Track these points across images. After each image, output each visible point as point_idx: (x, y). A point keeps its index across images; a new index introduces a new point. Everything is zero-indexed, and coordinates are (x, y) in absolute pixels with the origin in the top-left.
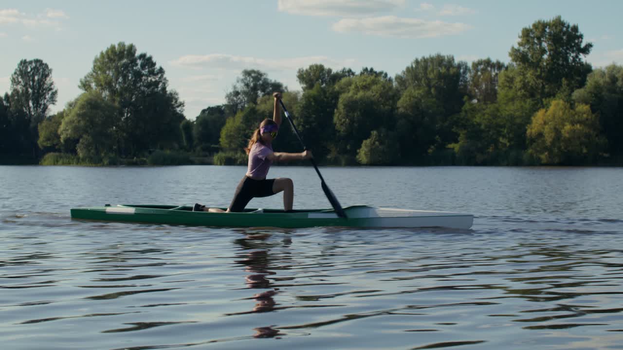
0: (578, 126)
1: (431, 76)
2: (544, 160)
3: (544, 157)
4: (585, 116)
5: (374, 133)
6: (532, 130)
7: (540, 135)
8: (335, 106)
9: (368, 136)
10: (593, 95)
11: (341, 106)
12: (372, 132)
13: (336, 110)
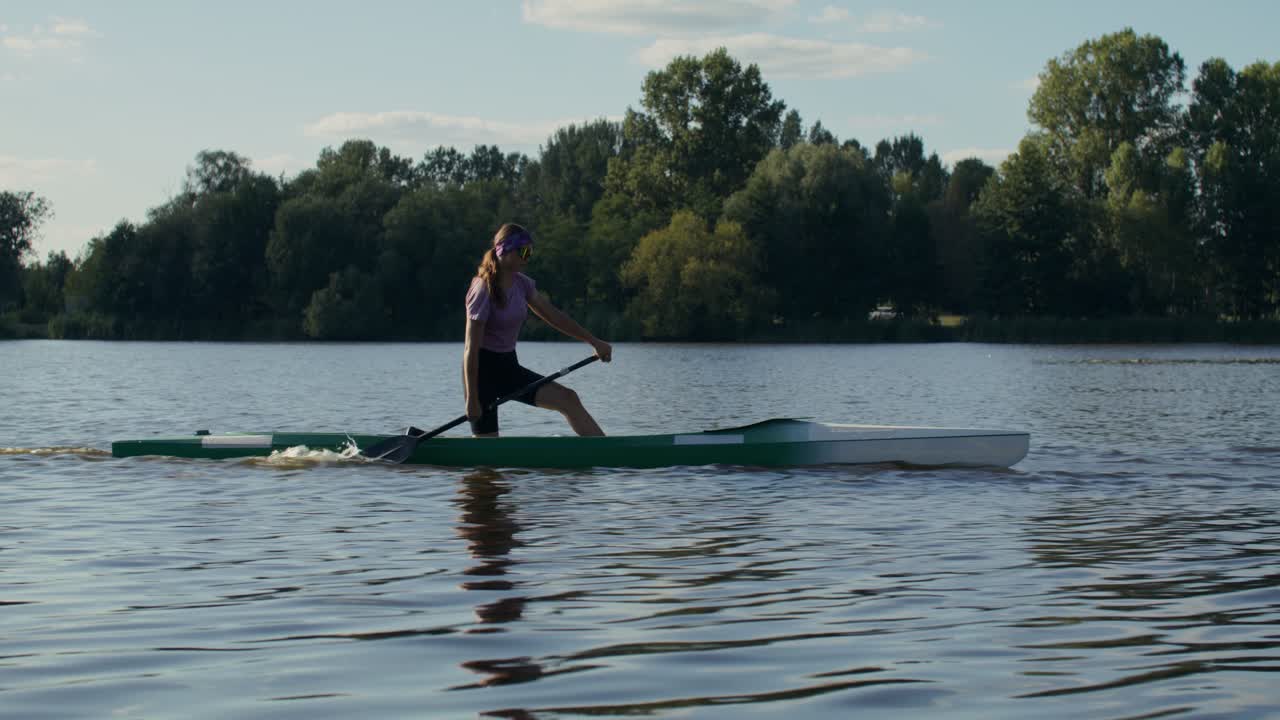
0: (711, 263)
1: (581, 163)
2: (649, 333)
3: (650, 323)
4: (728, 244)
5: (335, 276)
6: (628, 272)
7: (644, 281)
8: (271, 226)
9: (323, 283)
10: (754, 203)
11: (279, 225)
12: (331, 275)
13: (271, 233)
